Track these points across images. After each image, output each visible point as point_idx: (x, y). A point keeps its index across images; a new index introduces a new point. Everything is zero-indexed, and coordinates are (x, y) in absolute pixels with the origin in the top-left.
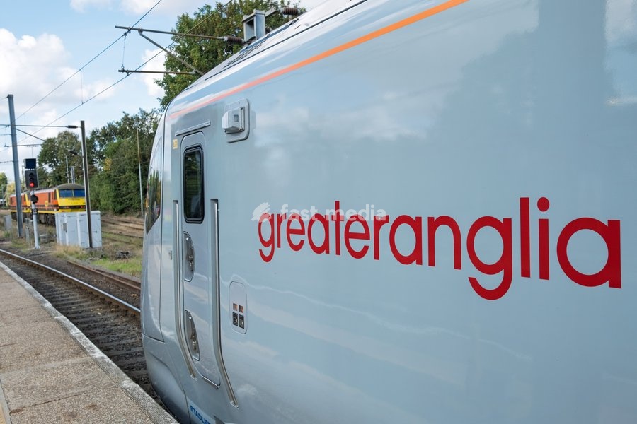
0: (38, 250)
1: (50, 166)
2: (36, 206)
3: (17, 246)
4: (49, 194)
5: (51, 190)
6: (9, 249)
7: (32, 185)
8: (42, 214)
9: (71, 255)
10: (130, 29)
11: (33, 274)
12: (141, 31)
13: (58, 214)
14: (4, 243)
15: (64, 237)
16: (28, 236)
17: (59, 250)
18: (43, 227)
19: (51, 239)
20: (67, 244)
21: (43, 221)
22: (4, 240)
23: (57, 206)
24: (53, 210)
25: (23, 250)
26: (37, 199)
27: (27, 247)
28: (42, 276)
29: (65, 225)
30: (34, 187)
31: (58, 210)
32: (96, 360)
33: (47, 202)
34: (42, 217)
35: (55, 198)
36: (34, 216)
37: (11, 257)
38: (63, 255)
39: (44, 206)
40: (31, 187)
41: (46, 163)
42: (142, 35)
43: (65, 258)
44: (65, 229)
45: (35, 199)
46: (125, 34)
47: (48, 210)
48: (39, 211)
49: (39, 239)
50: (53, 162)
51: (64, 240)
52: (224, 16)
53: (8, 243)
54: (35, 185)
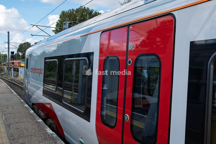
0: (13, 78)
1: (21, 53)
2: (13, 65)
3: (7, 77)
4: (19, 62)
5: (19, 61)
6: (5, 78)
7: (13, 59)
8: (16, 68)
9: (22, 80)
10: (34, 25)
11: (10, 84)
12: (37, 26)
13: (20, 68)
14: (3, 76)
15: (21, 75)
16: (10, 74)
17: (18, 78)
18: (15, 72)
19: (17, 76)
20: (21, 77)
21: (16, 70)
22: (3, 75)
23: (20, 66)
24: (19, 67)
25: (8, 78)
26: (14, 63)
27: (10, 77)
28: (12, 85)
29: (21, 71)
30: (13, 60)
31: (21, 67)
32: (14, 94)
33: (18, 64)
34: (16, 69)
35: (20, 63)
36: (12, 68)
37: (5, 80)
38: (19, 80)
39: (17, 66)
40: (12, 60)
41: (20, 52)
42: (37, 27)
43: (20, 81)
44: (21, 73)
45: (13, 63)
46: (33, 26)
47: (18, 67)
48: (14, 67)
49: (14, 75)
50: (22, 52)
51: (21, 76)
52: (75, 13)
53: (4, 76)
54: (14, 59)
